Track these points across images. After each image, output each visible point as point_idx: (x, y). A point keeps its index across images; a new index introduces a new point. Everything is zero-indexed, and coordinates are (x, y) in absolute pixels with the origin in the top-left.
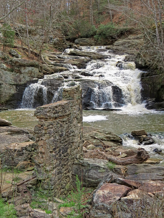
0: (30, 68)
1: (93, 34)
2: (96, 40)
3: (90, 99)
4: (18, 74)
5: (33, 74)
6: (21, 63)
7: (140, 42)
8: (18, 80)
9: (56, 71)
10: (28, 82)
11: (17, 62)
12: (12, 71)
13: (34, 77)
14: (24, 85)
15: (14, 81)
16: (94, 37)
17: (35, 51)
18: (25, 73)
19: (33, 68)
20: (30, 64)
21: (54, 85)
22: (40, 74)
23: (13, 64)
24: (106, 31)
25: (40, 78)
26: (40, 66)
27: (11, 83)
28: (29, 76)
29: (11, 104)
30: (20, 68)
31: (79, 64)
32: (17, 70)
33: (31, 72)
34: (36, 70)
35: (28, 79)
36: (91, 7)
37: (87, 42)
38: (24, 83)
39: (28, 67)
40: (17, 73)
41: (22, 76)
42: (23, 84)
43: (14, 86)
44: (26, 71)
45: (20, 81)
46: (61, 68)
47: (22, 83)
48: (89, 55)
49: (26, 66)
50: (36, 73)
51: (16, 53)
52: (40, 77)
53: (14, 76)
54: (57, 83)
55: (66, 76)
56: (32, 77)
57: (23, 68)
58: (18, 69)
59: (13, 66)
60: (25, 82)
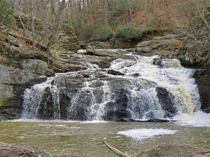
0: (36, 61)
1: (108, 37)
2: (112, 44)
3: (125, 105)
4: (18, 69)
5: (39, 70)
6: (22, 53)
7: (171, 42)
8: (17, 78)
9: (71, 69)
10: (31, 80)
11: (16, 52)
12: (9, 65)
13: (41, 74)
14: (26, 85)
15: (11, 79)
16: (110, 40)
17: (41, 44)
18: (27, 67)
19: (40, 61)
20: (36, 55)
21: (70, 85)
22: (50, 70)
23: (11, 56)
24: (125, 33)
25: (50, 76)
26: (50, 60)
27: (7, 82)
28: (34, 73)
29: (5, 113)
30: (20, 62)
31: (101, 62)
32: (17, 64)
33: (36, 67)
34: (44, 64)
35: (31, 77)
36: (105, 8)
37: (101, 46)
38: (26, 83)
39: (32, 60)
40: (16, 67)
41: (22, 73)
42: (23, 84)
43: (10, 86)
44: (29, 66)
45: (20, 79)
46: (77, 66)
47: (23, 82)
48: (111, 55)
49: (30, 58)
50: (44, 68)
51: (15, 41)
52: (50, 74)
53: (11, 72)
54: (75, 83)
55: (86, 74)
56: (38, 74)
57: (25, 61)
58: (17, 62)
59: (10, 57)
60: (27, 81)
